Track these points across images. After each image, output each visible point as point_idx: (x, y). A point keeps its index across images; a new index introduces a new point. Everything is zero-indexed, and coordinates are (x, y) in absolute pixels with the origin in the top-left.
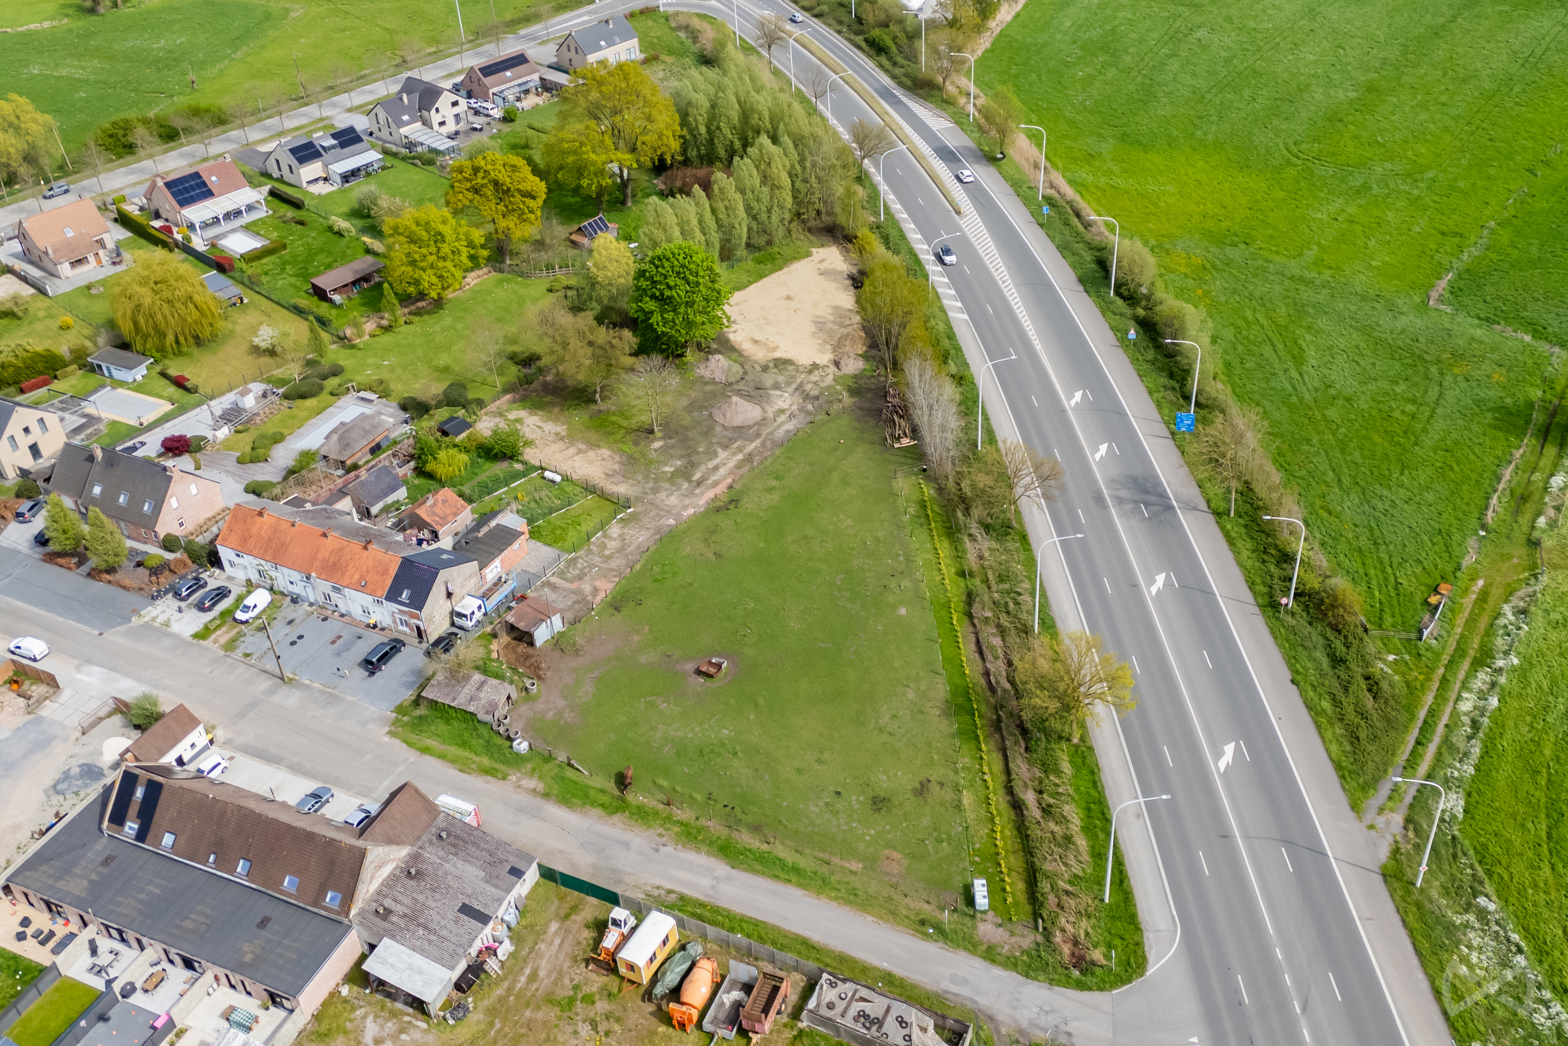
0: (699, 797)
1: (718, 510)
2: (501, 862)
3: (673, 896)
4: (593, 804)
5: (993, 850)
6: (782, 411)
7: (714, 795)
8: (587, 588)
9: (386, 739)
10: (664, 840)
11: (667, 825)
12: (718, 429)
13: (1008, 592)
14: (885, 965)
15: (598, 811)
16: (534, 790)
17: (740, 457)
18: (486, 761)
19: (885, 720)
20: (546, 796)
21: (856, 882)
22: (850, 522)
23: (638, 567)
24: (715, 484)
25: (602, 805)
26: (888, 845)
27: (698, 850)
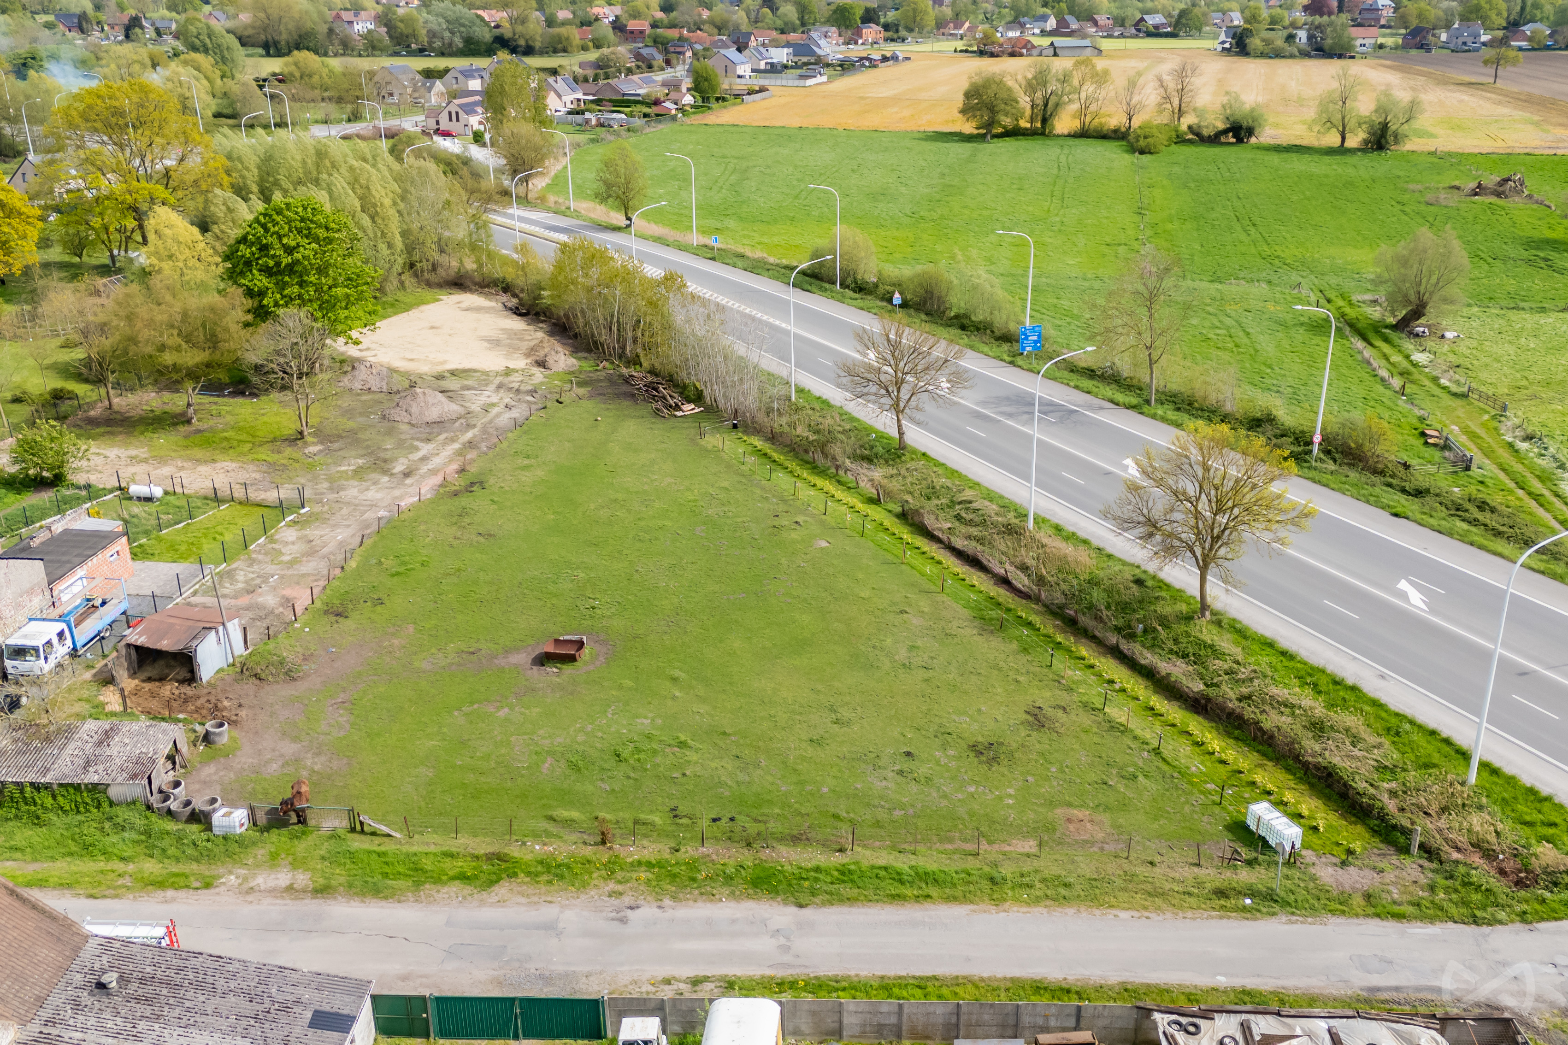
0: (657, 819)
1: (455, 493)
2: (285, 1008)
4: (438, 880)
5: (1222, 770)
6: (492, 405)
7: (682, 809)
8: (270, 600)
10: (627, 900)
11: (619, 875)
12: (404, 426)
13: (953, 503)
15: (455, 887)
16: (290, 888)
17: (456, 445)
18: (151, 867)
19: (902, 654)
20: (322, 891)
21: (1049, 866)
23: (353, 564)
25: (463, 877)
26: (1051, 804)
27: (710, 896)
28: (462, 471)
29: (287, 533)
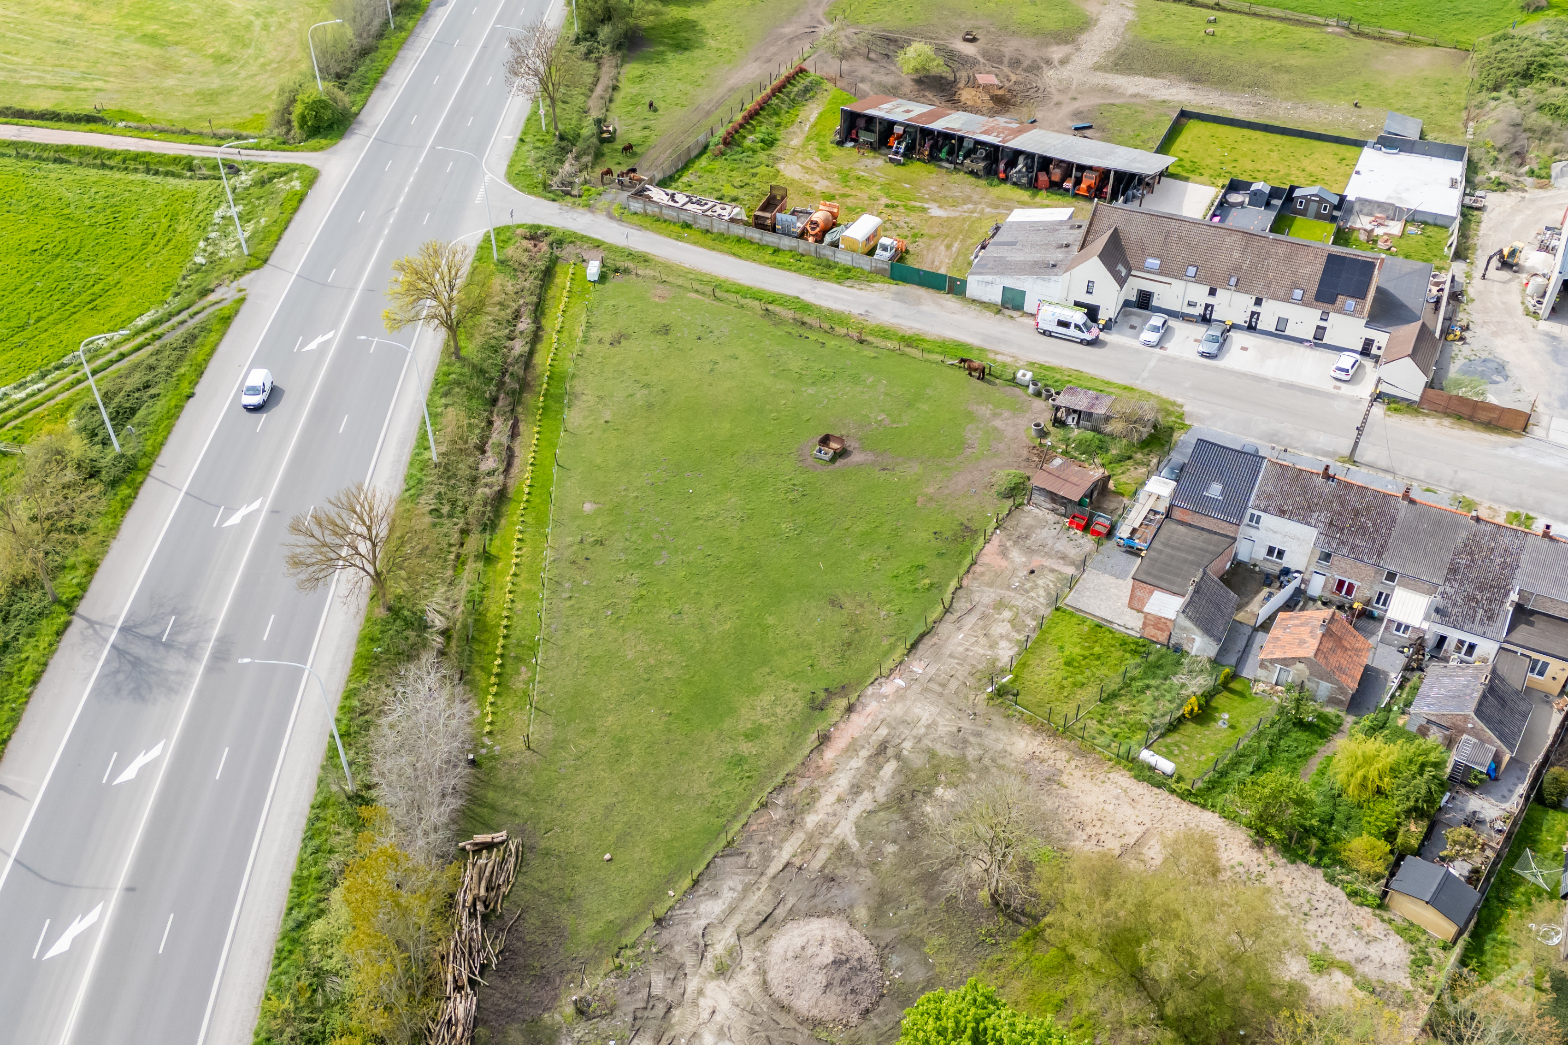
10: (862, 318)
11: (860, 327)
24: (852, 748)
28: (824, 739)
29: (1005, 653)
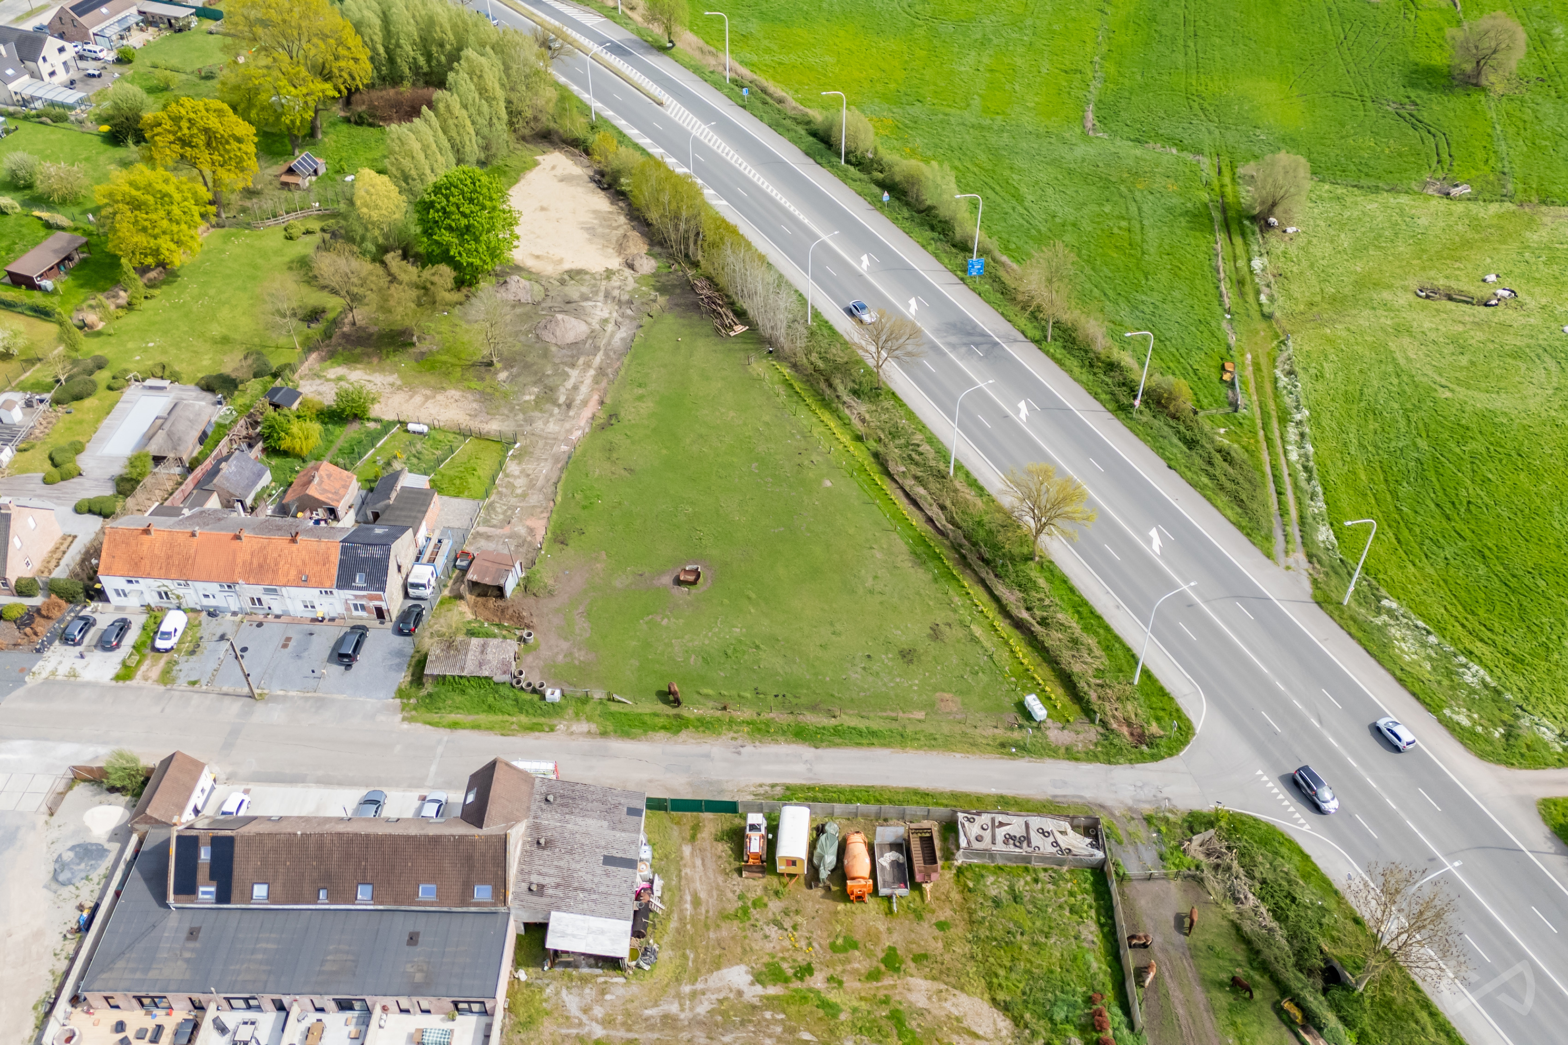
0: (748, 695)
1: (602, 428)
2: (616, 807)
3: (778, 788)
4: (654, 728)
5: (1021, 668)
6: (606, 321)
7: (760, 689)
8: (521, 530)
9: (405, 726)
10: (740, 742)
11: (735, 728)
12: (554, 349)
13: (908, 445)
14: (994, 791)
15: (662, 734)
16: (589, 732)
17: (592, 372)
18: (524, 719)
19: (869, 583)
20: (604, 734)
21: (929, 728)
22: (732, 414)
23: (559, 499)
24: (585, 403)
25: (664, 728)
26: (935, 689)
27: (776, 741)
28: (602, 403)
29: (512, 467)
